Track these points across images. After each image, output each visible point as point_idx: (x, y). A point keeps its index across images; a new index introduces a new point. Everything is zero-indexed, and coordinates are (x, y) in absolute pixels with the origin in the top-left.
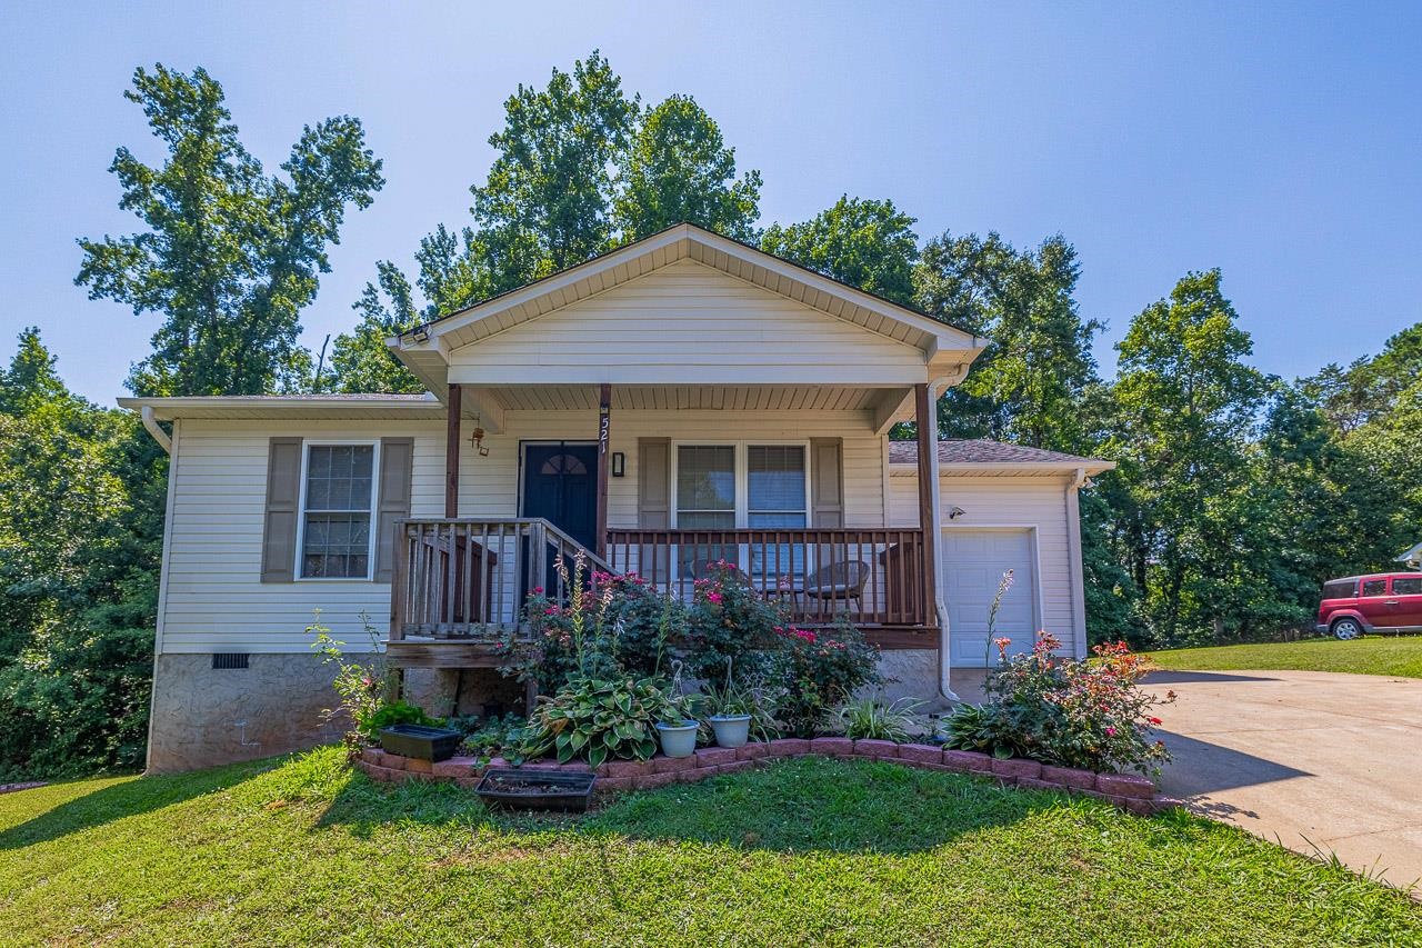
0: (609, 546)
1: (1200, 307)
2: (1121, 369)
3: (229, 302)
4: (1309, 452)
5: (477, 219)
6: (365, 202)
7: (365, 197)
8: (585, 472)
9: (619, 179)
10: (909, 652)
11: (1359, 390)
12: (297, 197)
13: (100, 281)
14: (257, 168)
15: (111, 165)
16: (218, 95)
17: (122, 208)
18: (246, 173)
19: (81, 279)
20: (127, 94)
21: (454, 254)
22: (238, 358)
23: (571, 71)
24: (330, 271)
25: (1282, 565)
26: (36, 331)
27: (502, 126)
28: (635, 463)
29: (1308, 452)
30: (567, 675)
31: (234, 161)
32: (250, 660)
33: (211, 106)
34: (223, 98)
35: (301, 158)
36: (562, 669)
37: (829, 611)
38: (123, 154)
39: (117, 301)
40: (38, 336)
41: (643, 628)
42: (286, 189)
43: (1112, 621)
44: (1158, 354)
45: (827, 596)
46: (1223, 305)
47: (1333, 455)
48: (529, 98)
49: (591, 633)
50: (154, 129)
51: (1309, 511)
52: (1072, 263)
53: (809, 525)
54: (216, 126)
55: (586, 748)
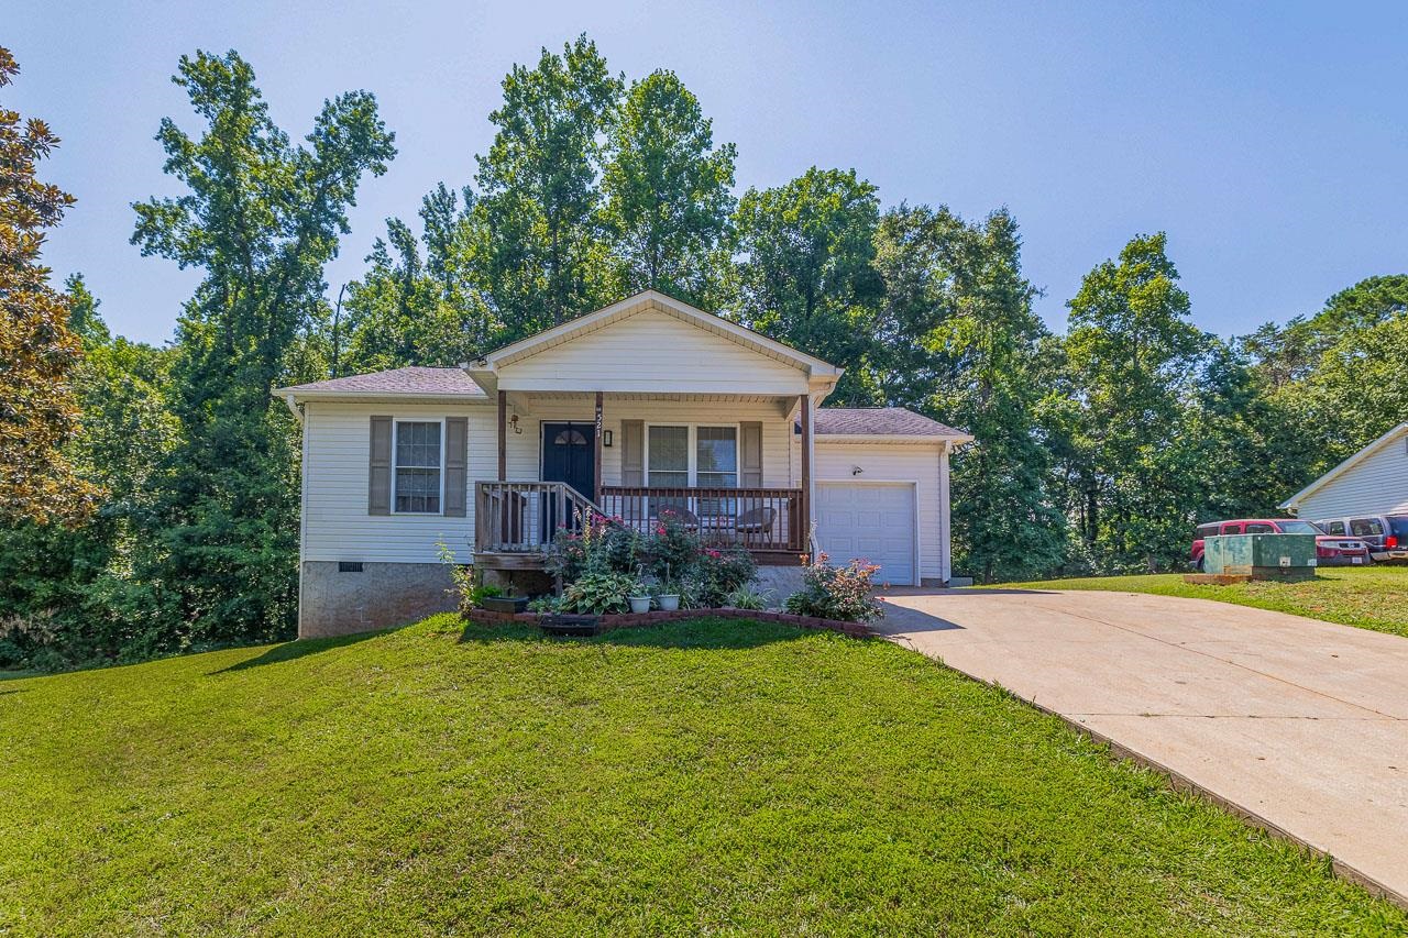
0: (603, 497)
1: (1145, 268)
2: (1071, 324)
3: (263, 260)
4: (1239, 406)
5: (480, 185)
6: (381, 170)
7: (380, 166)
8: (584, 443)
9: (608, 148)
10: (792, 568)
11: (1294, 348)
12: (320, 165)
13: (151, 240)
14: (285, 140)
15: (156, 134)
16: (249, 75)
17: (166, 172)
18: (275, 145)
19: (135, 239)
20: (174, 79)
21: (454, 210)
22: (273, 309)
23: (560, 52)
24: (349, 232)
25: (1209, 509)
26: (80, 277)
27: (500, 104)
28: (620, 437)
29: (1236, 406)
30: (581, 572)
31: (263, 134)
32: (363, 566)
33: (245, 86)
34: (254, 78)
35: (323, 129)
36: (577, 570)
37: (751, 541)
38: (167, 123)
39: (164, 257)
40: (82, 281)
41: (623, 547)
42: (309, 157)
43: (1047, 556)
44: (1106, 311)
45: (750, 531)
46: (1166, 267)
47: (1261, 410)
48: (523, 77)
49: (594, 550)
50: (196, 107)
51: (1235, 459)
52: (1014, 235)
53: (739, 487)
54: (249, 103)
55: (593, 607)
